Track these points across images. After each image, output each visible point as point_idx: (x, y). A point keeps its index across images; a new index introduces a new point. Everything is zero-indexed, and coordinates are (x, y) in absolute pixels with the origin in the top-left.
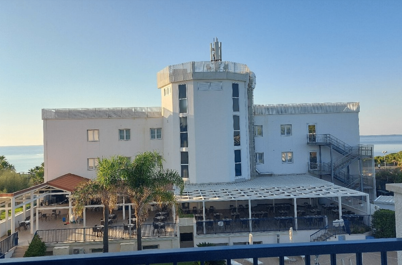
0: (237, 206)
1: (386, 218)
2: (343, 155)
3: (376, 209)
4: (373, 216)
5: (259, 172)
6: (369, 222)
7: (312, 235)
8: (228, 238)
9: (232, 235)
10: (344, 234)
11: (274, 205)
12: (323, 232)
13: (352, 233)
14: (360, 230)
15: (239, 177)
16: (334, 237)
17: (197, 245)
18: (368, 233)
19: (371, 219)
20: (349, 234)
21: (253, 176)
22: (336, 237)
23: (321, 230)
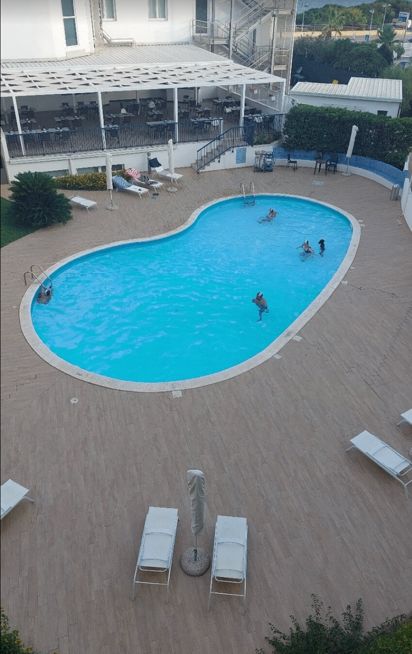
0: (75, 105)
1: (305, 119)
2: (249, 8)
3: (293, 104)
4: (288, 116)
5: (109, 38)
6: (280, 125)
7: (199, 150)
8: (67, 162)
9: (74, 156)
10: (244, 145)
11: (138, 101)
12: (215, 144)
13: (255, 144)
14: (266, 139)
15: (73, 48)
16: (230, 150)
17: (15, 177)
18: (276, 142)
19: (284, 120)
20: (252, 146)
21: (100, 45)
22: (233, 152)
23: (213, 141)
